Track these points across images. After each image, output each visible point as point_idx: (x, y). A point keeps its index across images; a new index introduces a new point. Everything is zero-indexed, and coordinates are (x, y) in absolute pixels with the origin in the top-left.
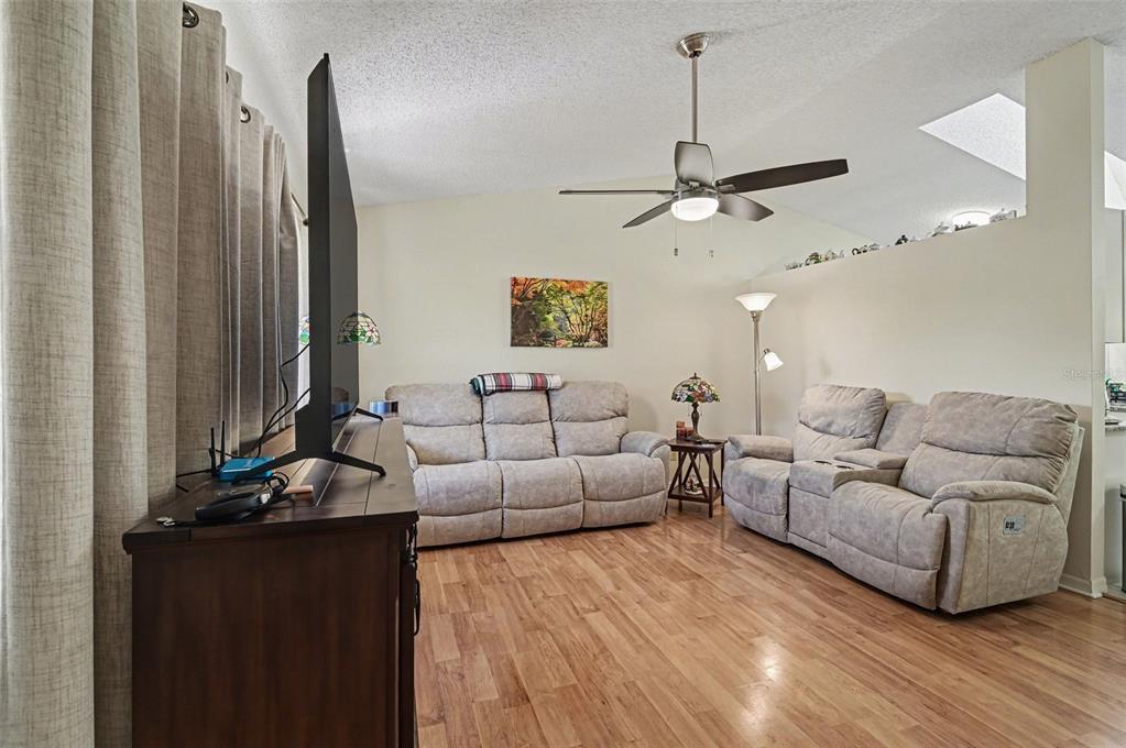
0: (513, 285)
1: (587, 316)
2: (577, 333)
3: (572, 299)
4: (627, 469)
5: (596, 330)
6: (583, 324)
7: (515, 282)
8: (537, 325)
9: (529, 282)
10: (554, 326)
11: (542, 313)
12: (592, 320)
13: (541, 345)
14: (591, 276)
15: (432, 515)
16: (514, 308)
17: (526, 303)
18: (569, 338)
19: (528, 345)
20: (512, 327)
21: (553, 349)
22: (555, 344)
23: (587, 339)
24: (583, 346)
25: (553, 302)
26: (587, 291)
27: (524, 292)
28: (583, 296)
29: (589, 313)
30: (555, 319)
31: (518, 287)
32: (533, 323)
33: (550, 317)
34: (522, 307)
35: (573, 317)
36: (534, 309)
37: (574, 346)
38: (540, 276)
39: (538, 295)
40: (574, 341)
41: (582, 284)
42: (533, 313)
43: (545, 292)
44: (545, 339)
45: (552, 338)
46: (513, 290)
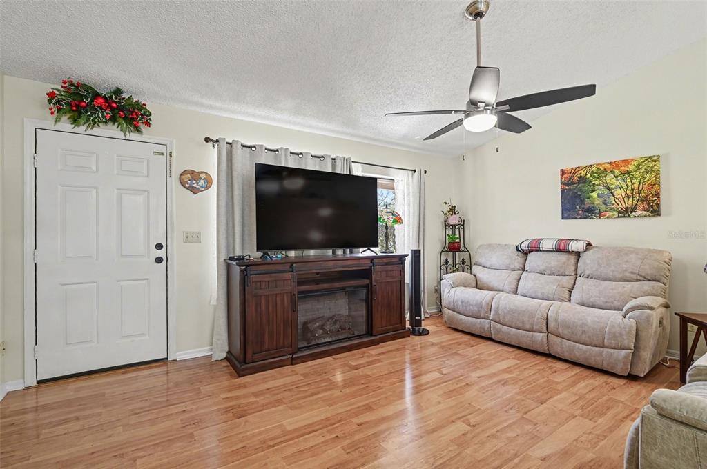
0: (562, 175)
1: (633, 189)
2: (622, 205)
3: (616, 177)
4: (589, 320)
5: (643, 201)
6: (628, 197)
7: (563, 172)
8: (582, 202)
9: (574, 171)
10: (598, 202)
11: (587, 192)
12: (639, 192)
13: (587, 217)
14: (637, 153)
15: (457, 312)
16: (563, 191)
17: (573, 187)
18: (613, 210)
19: (576, 218)
20: (562, 206)
21: (599, 220)
22: (600, 215)
23: (634, 209)
24: (629, 216)
25: (597, 183)
26: (632, 167)
27: (570, 179)
28: (628, 173)
29: (636, 186)
30: (599, 196)
31: (566, 176)
32: (578, 201)
33: (594, 195)
34: (570, 190)
35: (617, 193)
36: (580, 190)
37: (619, 217)
38: (583, 164)
39: (583, 180)
40: (619, 212)
41: (626, 162)
42: (579, 194)
43: (589, 176)
44: (589, 212)
45: (597, 211)
46: (561, 179)
